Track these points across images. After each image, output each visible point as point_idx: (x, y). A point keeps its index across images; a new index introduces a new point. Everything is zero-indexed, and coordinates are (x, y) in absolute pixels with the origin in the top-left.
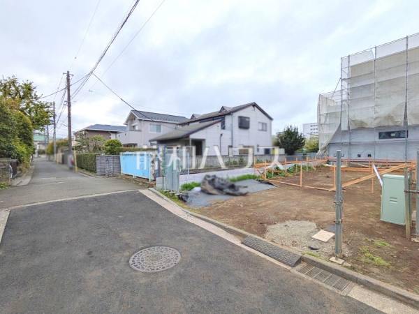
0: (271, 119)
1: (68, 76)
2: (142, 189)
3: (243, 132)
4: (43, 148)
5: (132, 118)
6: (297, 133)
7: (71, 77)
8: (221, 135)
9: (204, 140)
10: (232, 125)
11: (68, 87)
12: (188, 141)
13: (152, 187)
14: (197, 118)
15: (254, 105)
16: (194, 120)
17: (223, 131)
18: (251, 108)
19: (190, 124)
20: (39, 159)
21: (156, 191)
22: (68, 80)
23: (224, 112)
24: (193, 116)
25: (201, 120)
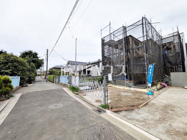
1: (47, 50)
2: (64, 87)
4: (40, 74)
5: (68, 63)
7: (48, 51)
11: (47, 54)
13: (67, 87)
14: (91, 63)
16: (89, 64)
20: (38, 77)
22: (47, 52)
24: (89, 62)
25: (92, 64)
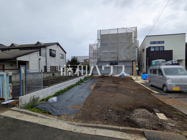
0: (66, 53)
3: (52, 58)
6: (77, 61)
8: (40, 59)
9: (28, 62)
10: (46, 54)
12: (16, 62)
13: (14, 106)
14: (16, 46)
15: (58, 44)
16: (14, 47)
17: (40, 57)
18: (56, 45)
19: (10, 50)
21: (24, 110)
23: (39, 45)
25: (21, 48)
